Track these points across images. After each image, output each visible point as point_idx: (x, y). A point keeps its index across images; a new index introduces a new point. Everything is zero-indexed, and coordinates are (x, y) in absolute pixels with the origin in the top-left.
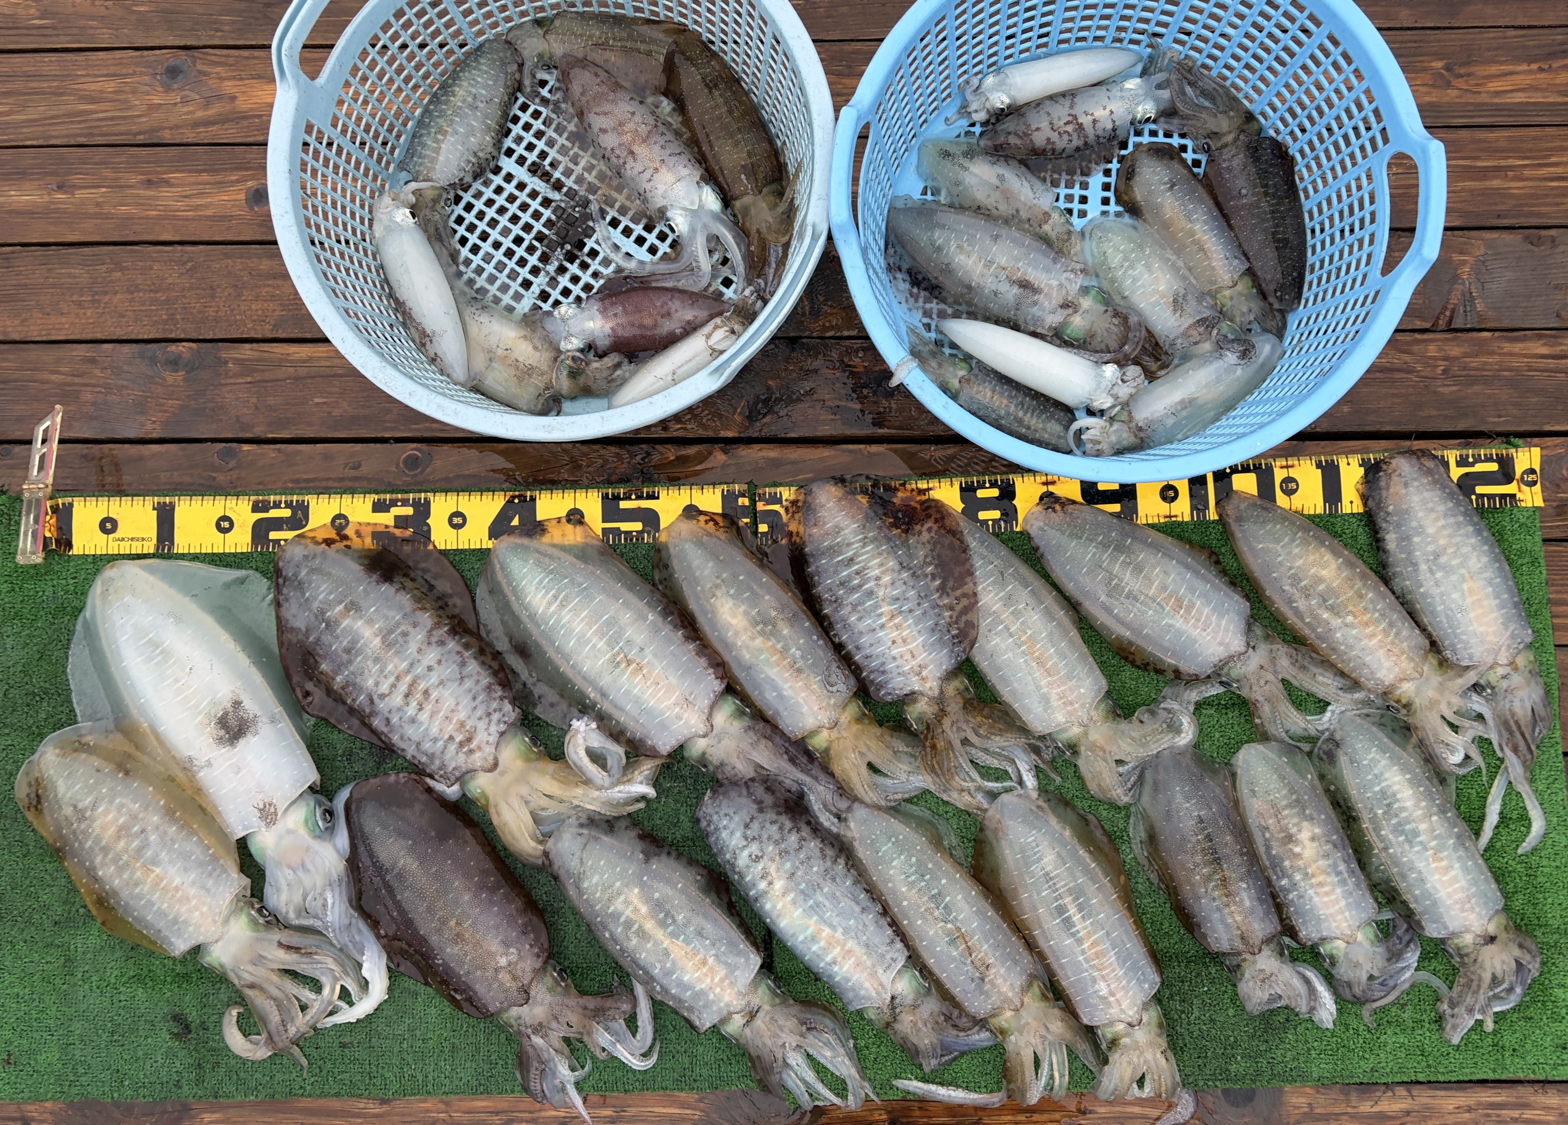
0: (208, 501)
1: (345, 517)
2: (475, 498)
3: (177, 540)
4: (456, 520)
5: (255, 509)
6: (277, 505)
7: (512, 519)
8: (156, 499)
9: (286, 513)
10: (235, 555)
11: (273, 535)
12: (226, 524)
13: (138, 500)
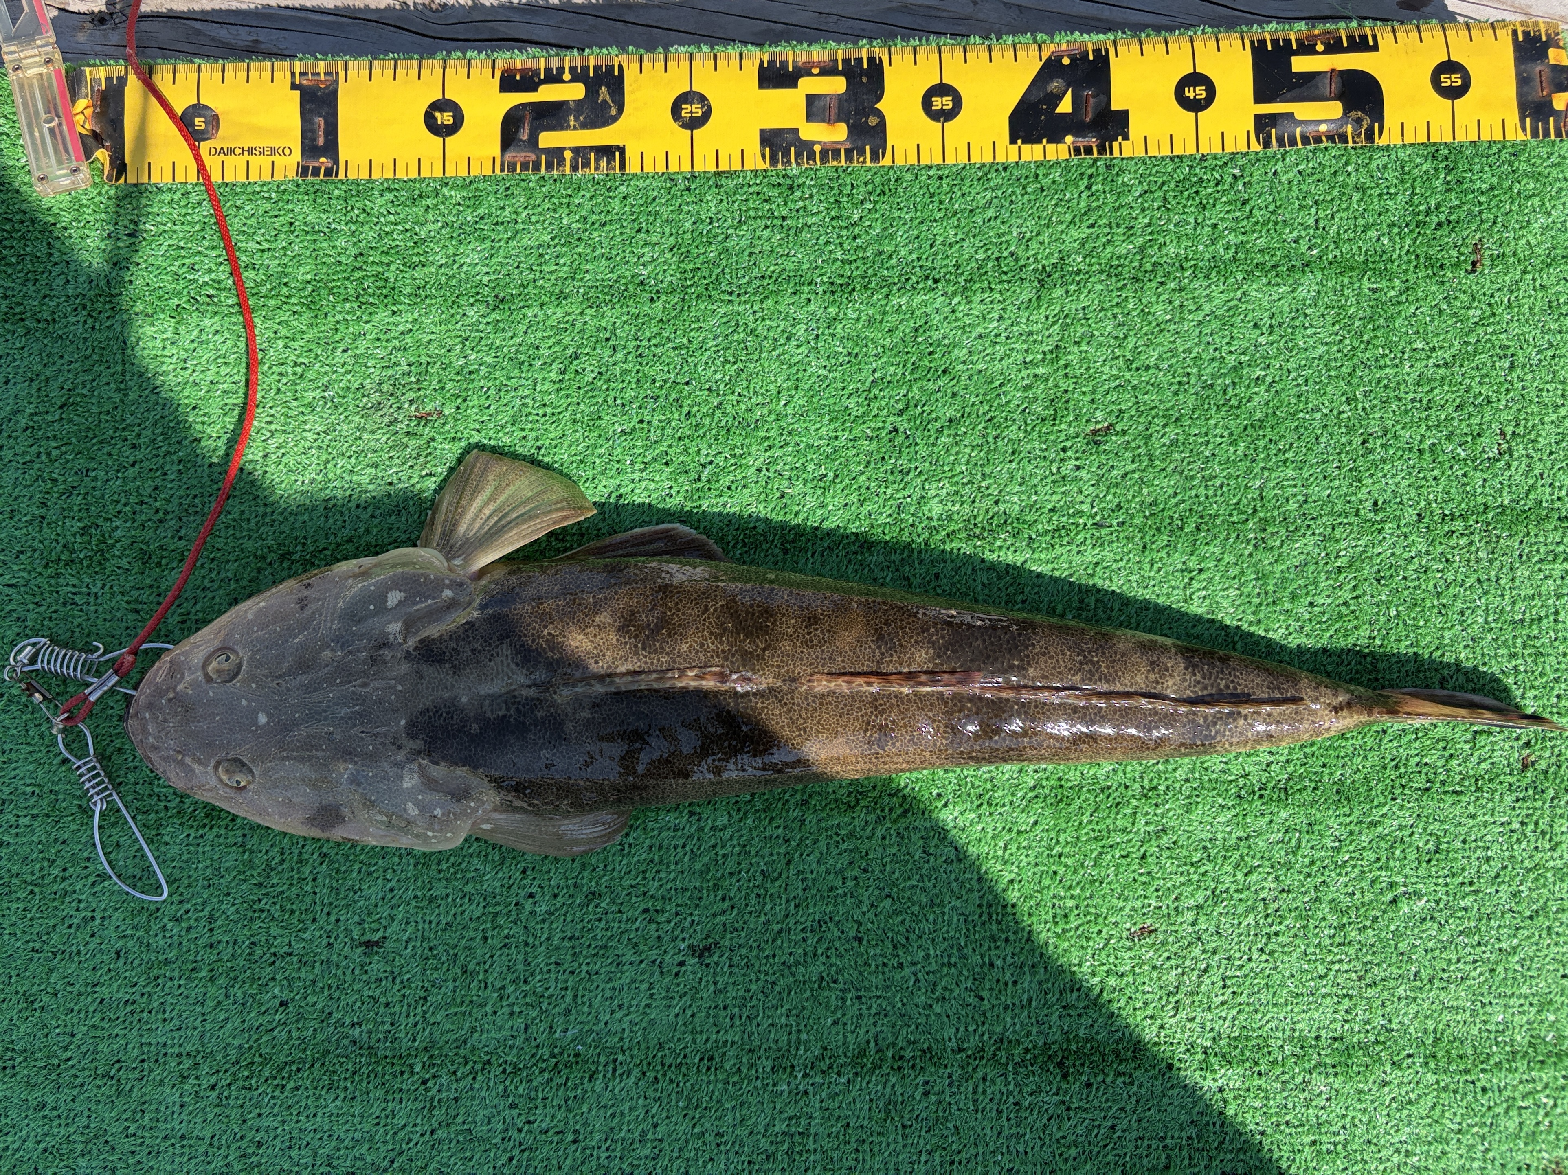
0: (408, 68)
1: (702, 99)
2: (978, 55)
3: (344, 154)
4: (938, 103)
5: (509, 83)
6: (553, 77)
7: (1060, 98)
8: (297, 66)
9: (575, 92)
10: (468, 183)
11: (548, 139)
12: (446, 118)
13: (260, 69)
